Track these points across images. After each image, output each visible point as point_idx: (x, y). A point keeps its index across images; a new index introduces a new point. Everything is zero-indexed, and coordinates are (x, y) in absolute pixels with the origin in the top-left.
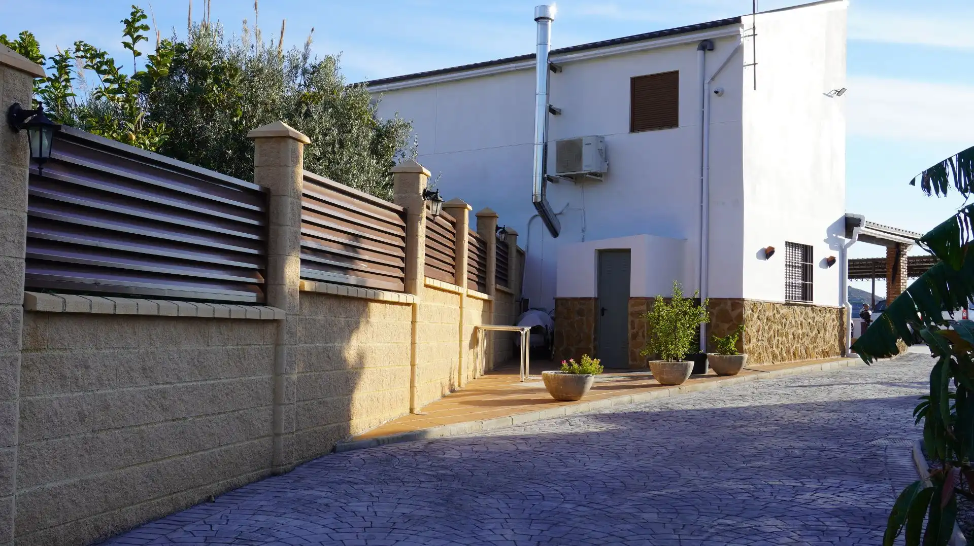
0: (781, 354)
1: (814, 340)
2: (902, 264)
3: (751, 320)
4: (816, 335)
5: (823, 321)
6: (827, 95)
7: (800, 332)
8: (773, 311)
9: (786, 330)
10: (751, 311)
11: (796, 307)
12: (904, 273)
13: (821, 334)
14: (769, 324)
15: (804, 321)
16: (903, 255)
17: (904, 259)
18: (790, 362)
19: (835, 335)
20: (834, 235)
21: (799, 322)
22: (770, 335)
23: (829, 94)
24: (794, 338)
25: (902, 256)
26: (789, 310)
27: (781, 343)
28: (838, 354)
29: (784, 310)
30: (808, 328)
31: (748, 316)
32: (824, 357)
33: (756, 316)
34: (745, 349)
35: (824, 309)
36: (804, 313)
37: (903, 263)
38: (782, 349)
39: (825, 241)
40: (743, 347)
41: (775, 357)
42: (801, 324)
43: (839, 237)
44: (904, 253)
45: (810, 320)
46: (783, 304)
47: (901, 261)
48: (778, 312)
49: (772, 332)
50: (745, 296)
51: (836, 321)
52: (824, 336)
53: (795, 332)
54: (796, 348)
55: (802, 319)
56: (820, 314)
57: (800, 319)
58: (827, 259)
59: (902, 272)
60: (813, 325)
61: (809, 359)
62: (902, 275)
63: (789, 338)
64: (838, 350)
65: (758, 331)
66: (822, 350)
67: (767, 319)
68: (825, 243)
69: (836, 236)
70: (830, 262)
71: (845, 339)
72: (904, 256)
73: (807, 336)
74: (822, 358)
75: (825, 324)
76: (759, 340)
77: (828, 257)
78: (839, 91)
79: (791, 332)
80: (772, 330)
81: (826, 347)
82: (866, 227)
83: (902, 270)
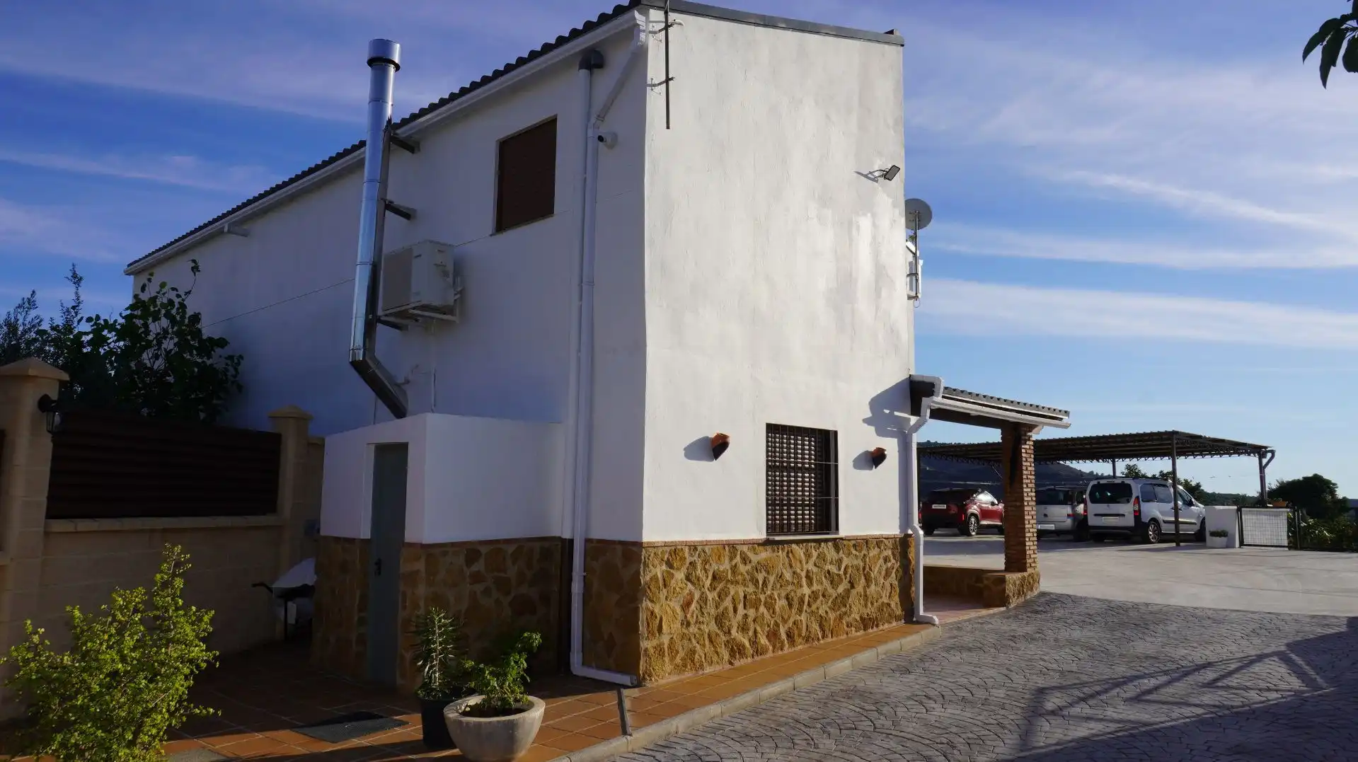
0: (754, 642)
1: (842, 600)
2: (1023, 455)
3: (665, 586)
4: (848, 592)
5: (862, 564)
6: (866, 176)
7: (806, 591)
8: (731, 559)
9: (769, 593)
10: (664, 567)
11: (794, 546)
12: (1029, 468)
13: (859, 588)
14: (721, 586)
15: (815, 570)
16: (1026, 441)
17: (1027, 447)
18: (780, 653)
19: (891, 585)
20: (887, 411)
21: (803, 574)
22: (721, 609)
23: (870, 176)
24: (790, 605)
25: (1023, 442)
26: (776, 554)
27: (754, 621)
28: (898, 619)
29: (764, 554)
30: (826, 583)
31: (655, 578)
32: (865, 630)
33: (680, 575)
34: (646, 650)
35: (863, 543)
36: (815, 554)
37: (1026, 453)
38: (755, 632)
39: (865, 421)
40: (639, 644)
41: (736, 650)
42: (808, 577)
43: (896, 413)
44: (1027, 438)
45: (828, 567)
46: (759, 544)
47: (1023, 451)
48: (745, 560)
49: (728, 603)
50: (650, 535)
51: (893, 561)
52: (865, 592)
53: (792, 594)
54: (794, 623)
55: (811, 566)
56: (854, 552)
57: (805, 567)
58: (871, 453)
59: (1024, 468)
60: (839, 575)
61: (829, 640)
62: (1025, 472)
63: (777, 607)
64: (899, 612)
65: (686, 606)
66: (861, 617)
67: (714, 577)
68: (866, 425)
69: (892, 413)
70: (877, 458)
71: (913, 589)
72: (1028, 443)
73: (824, 596)
74: (862, 632)
75: (867, 569)
76: (688, 624)
77: (872, 449)
78: (888, 170)
79: (783, 594)
80: (729, 599)
81: (871, 610)
82: (943, 397)
83: (1024, 464)
